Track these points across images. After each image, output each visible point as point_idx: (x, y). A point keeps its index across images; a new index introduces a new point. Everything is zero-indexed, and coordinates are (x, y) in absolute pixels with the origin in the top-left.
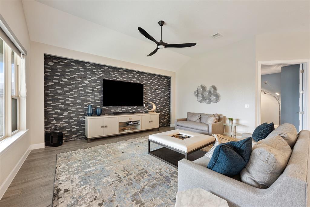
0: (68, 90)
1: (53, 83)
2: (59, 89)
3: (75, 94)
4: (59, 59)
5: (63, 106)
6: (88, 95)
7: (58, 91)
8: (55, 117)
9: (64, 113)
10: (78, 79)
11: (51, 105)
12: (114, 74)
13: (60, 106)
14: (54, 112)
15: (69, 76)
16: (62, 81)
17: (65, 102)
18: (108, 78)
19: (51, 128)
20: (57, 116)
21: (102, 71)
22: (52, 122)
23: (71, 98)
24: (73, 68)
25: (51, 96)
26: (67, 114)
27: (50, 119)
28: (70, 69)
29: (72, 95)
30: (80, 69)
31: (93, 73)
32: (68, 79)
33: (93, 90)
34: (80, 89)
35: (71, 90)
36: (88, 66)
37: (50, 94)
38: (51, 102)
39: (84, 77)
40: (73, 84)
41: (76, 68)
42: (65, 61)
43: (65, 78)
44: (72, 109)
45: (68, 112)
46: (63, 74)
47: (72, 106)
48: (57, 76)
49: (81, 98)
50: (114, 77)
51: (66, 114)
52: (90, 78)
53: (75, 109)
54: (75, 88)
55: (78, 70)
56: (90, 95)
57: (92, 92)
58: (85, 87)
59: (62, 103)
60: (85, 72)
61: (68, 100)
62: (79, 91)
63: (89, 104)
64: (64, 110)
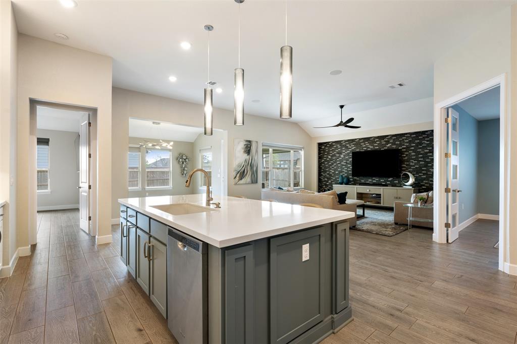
0: (330, 164)
1: (324, 160)
2: (326, 164)
3: (335, 167)
4: (327, 143)
5: (328, 176)
6: (343, 167)
10: (337, 155)
12: (365, 144)
14: (324, 180)
15: (331, 153)
16: (328, 158)
18: (358, 150)
21: (353, 144)
23: (333, 170)
28: (333, 149)
29: (333, 167)
31: (347, 148)
32: (331, 156)
33: (346, 163)
34: (338, 162)
35: (332, 164)
36: (343, 143)
39: (340, 153)
40: (334, 159)
41: (335, 147)
42: (330, 144)
44: (333, 178)
46: (328, 154)
47: (333, 176)
48: (326, 155)
49: (339, 170)
50: (365, 147)
51: (330, 182)
52: (344, 153)
53: (335, 179)
54: (335, 162)
55: (337, 148)
57: (346, 165)
58: (341, 161)
59: (328, 174)
60: (341, 148)
61: (331, 172)
62: (337, 164)
63: (344, 174)
64: (329, 179)
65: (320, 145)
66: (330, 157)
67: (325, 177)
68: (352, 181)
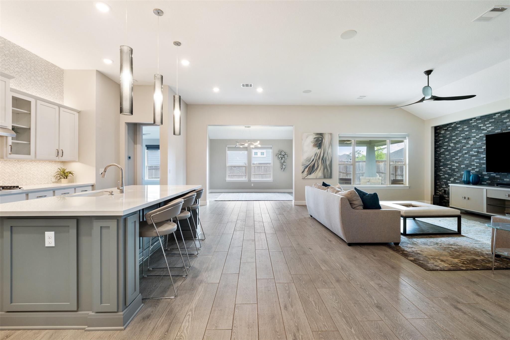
0: (453, 155)
1: (444, 150)
2: (447, 155)
3: (459, 158)
4: (448, 126)
5: (450, 171)
6: (473, 158)
7: (447, 157)
8: (445, 182)
9: (451, 179)
10: (463, 141)
11: (443, 170)
13: (448, 171)
14: (444, 177)
15: (454, 140)
16: (449, 146)
17: (451, 167)
19: (442, 191)
20: (446, 181)
21: (490, 123)
22: (443, 186)
23: (457, 163)
24: (459, 130)
25: (443, 162)
26: (453, 180)
27: (442, 183)
28: (456, 132)
29: (457, 159)
30: (465, 129)
31: (479, 129)
32: (454, 143)
33: (477, 152)
34: (464, 152)
35: (456, 154)
36: (474, 123)
37: (442, 161)
38: (442, 167)
39: (468, 138)
40: (458, 148)
41: (461, 129)
42: (452, 126)
43: (452, 143)
44: (457, 175)
45: (453, 177)
46: (450, 140)
47: (457, 172)
48: (446, 142)
49: (465, 162)
52: (474, 137)
53: (459, 175)
54: (460, 152)
55: (463, 131)
56: (475, 158)
57: (477, 155)
58: (469, 150)
59: (450, 169)
60: (470, 131)
61: (454, 165)
62: (463, 155)
63: (473, 169)
64: (451, 175)
65: (437, 130)
66: (452, 145)
67: (445, 173)
68: (488, 179)
